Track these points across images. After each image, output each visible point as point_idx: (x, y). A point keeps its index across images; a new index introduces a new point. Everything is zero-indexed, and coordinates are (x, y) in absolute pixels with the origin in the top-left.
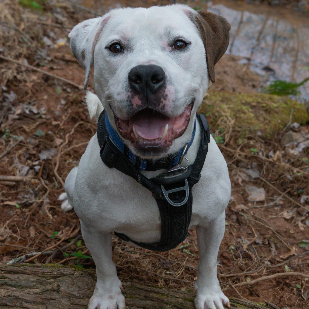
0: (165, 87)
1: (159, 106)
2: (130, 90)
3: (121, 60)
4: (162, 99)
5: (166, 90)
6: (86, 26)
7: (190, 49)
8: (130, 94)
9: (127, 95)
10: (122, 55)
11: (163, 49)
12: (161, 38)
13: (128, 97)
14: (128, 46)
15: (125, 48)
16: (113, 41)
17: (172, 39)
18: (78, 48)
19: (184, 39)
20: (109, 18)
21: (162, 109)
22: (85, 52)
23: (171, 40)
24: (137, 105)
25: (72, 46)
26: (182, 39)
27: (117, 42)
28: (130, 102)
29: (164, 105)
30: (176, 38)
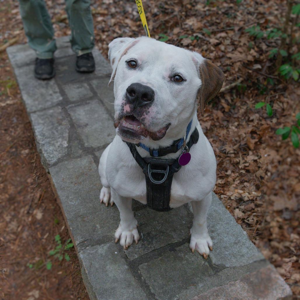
0: (150, 106)
1: (140, 117)
2: (125, 99)
4: (145, 113)
5: (150, 109)
6: (122, 42)
8: (124, 101)
9: (122, 102)
11: (164, 78)
12: (166, 70)
13: (122, 104)
15: (138, 66)
16: (132, 58)
18: (111, 55)
20: (138, 41)
21: (142, 120)
22: (116, 59)
24: (127, 111)
26: (181, 76)
27: (135, 60)
28: (123, 107)
29: (145, 118)
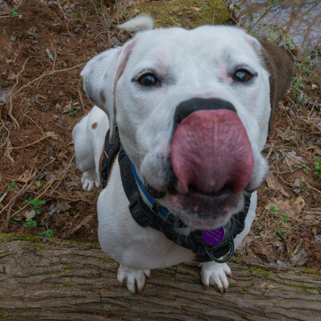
3: (158, 97)
6: (101, 59)
7: (256, 82)
10: (158, 89)
11: (221, 80)
12: (216, 63)
14: (169, 76)
15: (163, 79)
16: (144, 70)
17: (232, 66)
18: (94, 89)
19: (250, 68)
22: (105, 92)
23: (232, 68)
25: (86, 88)
26: (247, 68)
27: (150, 72)
30: (238, 66)
